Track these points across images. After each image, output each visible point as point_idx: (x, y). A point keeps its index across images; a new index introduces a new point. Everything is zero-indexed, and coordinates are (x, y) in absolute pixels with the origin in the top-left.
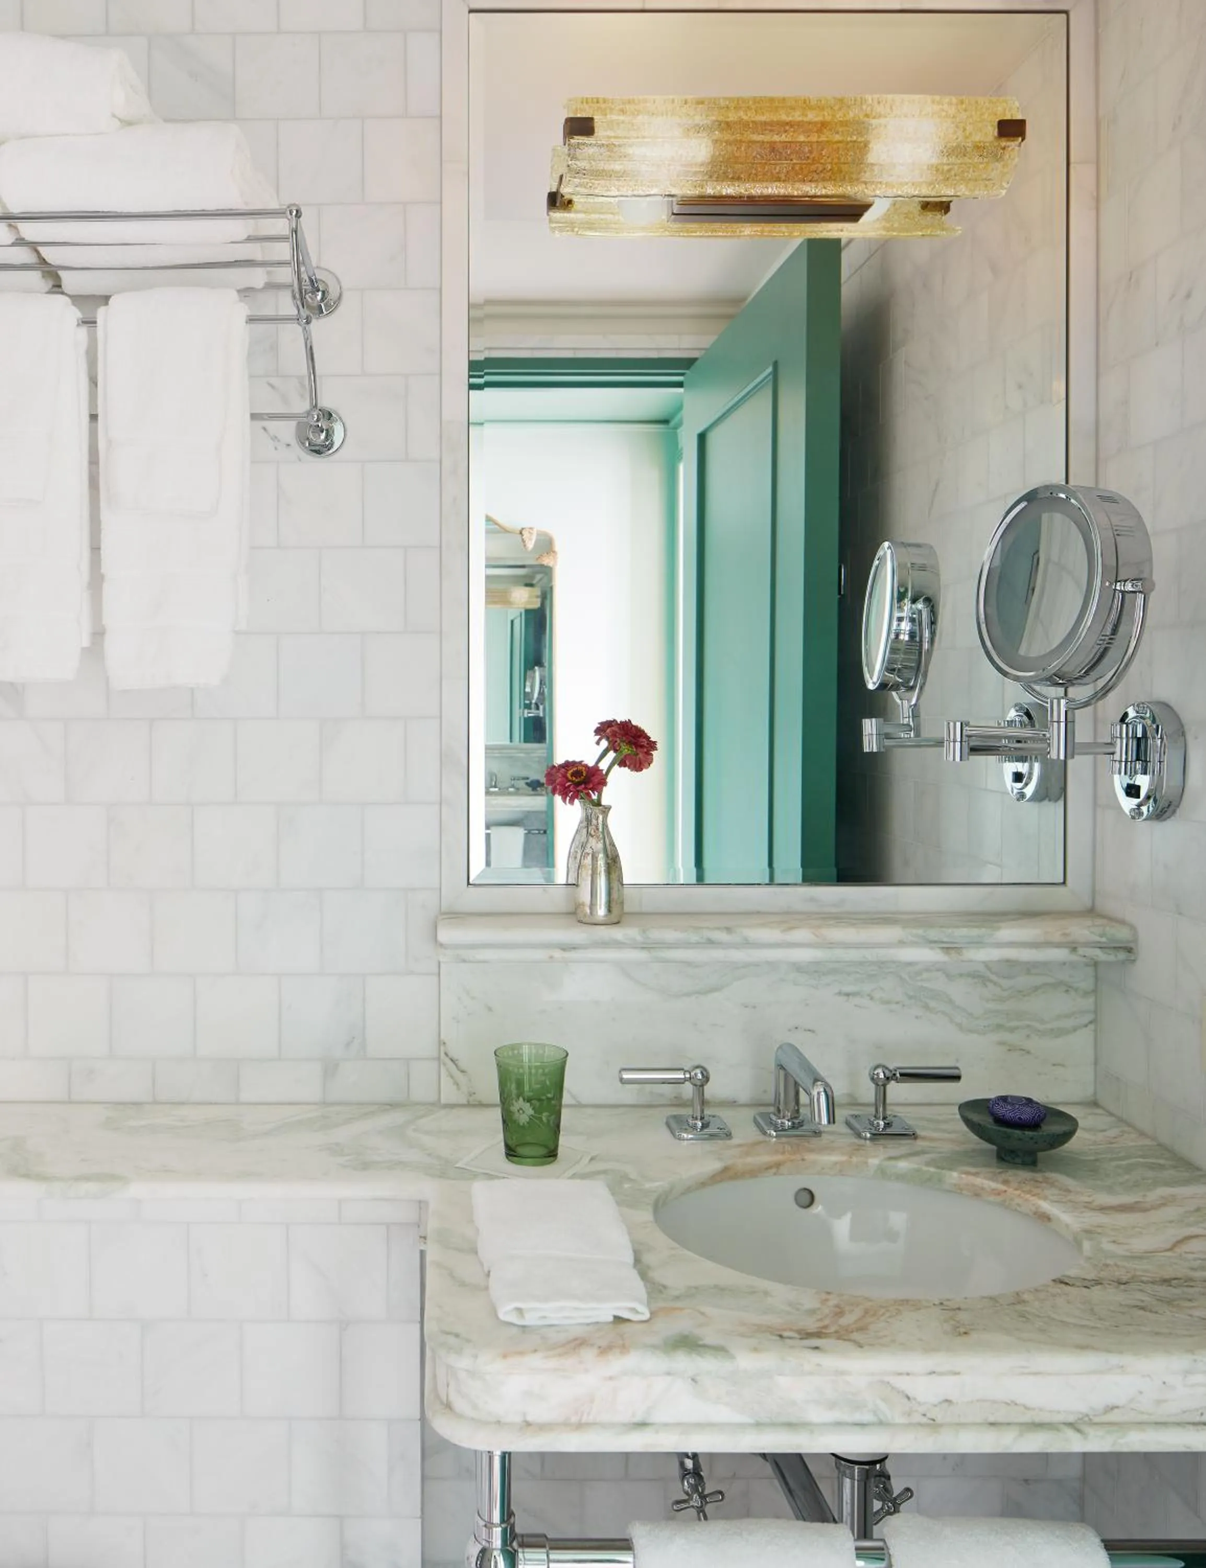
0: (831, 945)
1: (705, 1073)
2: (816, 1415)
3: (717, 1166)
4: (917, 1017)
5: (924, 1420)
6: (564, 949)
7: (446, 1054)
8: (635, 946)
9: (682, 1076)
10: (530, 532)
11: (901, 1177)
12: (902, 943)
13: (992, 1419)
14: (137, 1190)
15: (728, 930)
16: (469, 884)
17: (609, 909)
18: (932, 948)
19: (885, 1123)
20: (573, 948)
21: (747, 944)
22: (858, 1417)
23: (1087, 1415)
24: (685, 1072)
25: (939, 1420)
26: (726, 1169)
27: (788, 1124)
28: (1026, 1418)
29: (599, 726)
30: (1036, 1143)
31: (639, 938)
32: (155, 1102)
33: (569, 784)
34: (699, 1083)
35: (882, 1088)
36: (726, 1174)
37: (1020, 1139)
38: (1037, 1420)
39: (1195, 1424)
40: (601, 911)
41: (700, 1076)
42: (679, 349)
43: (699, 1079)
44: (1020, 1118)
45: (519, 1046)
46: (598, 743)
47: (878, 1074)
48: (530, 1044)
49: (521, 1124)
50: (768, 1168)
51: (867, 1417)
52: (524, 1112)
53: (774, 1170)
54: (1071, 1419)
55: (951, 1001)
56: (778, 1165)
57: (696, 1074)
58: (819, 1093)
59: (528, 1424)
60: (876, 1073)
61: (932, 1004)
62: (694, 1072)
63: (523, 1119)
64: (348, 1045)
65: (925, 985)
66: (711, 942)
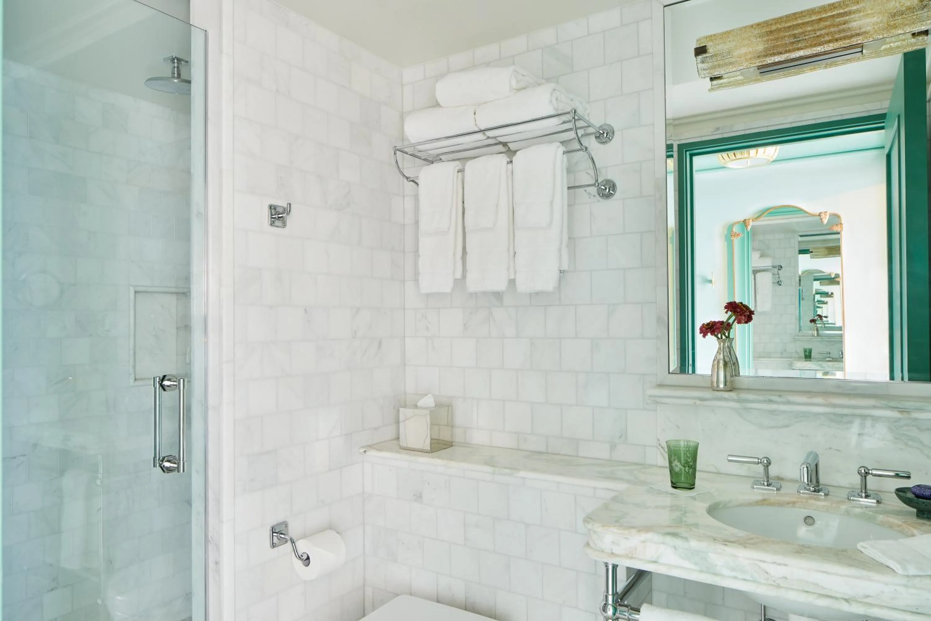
0: (835, 406)
1: (769, 461)
2: (726, 572)
3: (760, 498)
4: (901, 449)
5: (774, 584)
6: (701, 400)
7: (659, 445)
8: (733, 400)
9: (757, 461)
10: (825, 214)
11: (856, 516)
12: (875, 407)
13: (806, 589)
14: (522, 474)
15: (780, 396)
16: (669, 373)
17: (725, 385)
18: (892, 411)
19: (865, 495)
20: (705, 400)
21: (789, 403)
22: (744, 576)
23: (855, 597)
24: (758, 459)
25: (781, 585)
26: (764, 500)
27: (812, 489)
28: (824, 592)
29: (726, 304)
30: (926, 505)
31: (735, 397)
32: (547, 453)
33: (704, 329)
34: (766, 465)
35: (864, 477)
36: (763, 502)
37: (917, 503)
38: (829, 594)
39: (912, 612)
40: (722, 386)
41: (765, 462)
42: (881, 109)
43: (765, 463)
44: (923, 494)
45: (679, 441)
46: (726, 312)
47: (861, 471)
48: (684, 441)
49: (676, 471)
50: (788, 503)
51: (748, 578)
52: (678, 467)
53: (791, 505)
54: (846, 597)
55: (921, 443)
56: (794, 503)
57: (764, 461)
58: (803, 468)
59: (612, 553)
60: (860, 470)
61: (910, 443)
62: (763, 459)
63: (677, 469)
64: (620, 437)
65: (905, 433)
66: (771, 401)
